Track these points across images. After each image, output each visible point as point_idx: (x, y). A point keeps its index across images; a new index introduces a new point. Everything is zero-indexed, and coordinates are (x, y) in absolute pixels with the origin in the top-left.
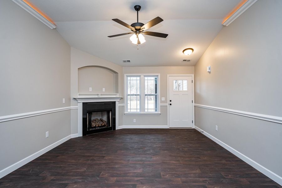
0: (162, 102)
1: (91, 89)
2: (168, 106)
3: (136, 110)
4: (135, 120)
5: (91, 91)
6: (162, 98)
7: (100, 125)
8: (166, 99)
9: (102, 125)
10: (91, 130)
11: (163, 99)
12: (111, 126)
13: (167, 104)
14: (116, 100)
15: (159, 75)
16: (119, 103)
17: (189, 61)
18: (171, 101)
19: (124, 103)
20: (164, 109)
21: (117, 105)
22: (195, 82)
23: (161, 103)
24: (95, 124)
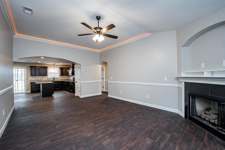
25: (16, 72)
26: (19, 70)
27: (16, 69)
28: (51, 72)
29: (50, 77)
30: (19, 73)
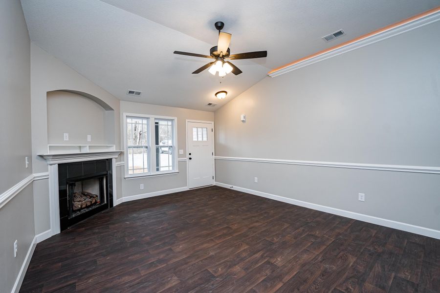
0: (180, 156)
1: (66, 136)
2: (188, 160)
3: (142, 170)
4: (142, 186)
5: (68, 140)
6: (180, 150)
7: (89, 204)
8: (185, 152)
9: (91, 202)
10: (74, 216)
11: (181, 152)
12: (106, 203)
13: (185, 158)
14: (113, 157)
15: (176, 119)
16: (116, 162)
17: (215, 105)
18: (190, 154)
19: (124, 161)
20: (182, 165)
21: (115, 164)
22: (215, 131)
23: (179, 158)
24: (80, 203)
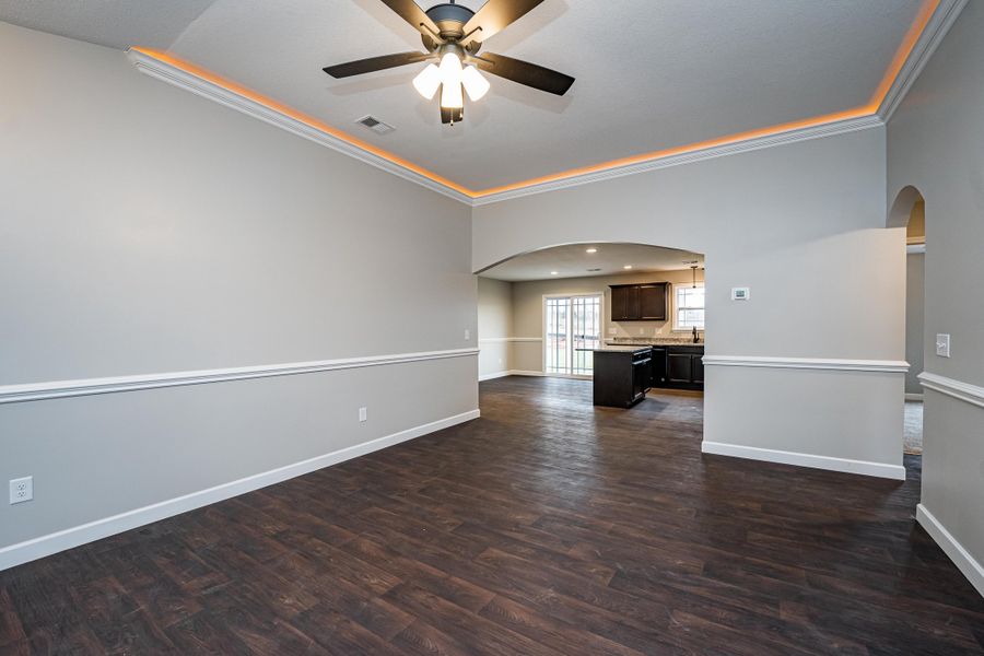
25: (581, 308)
26: (589, 301)
27: (581, 301)
28: (687, 306)
29: (681, 324)
30: (589, 308)
